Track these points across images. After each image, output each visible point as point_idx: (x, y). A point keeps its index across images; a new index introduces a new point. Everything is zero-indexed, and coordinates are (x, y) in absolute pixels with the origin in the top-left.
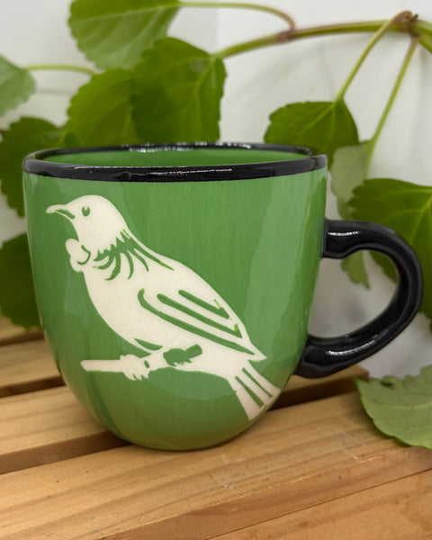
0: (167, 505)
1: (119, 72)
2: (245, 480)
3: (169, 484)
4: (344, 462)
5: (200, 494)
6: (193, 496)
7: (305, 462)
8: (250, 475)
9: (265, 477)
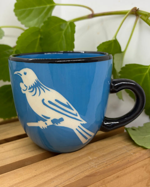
0: (77, 175)
1: (34, 28)
2: (100, 164)
3: (75, 168)
4: (129, 155)
5: (87, 170)
6: (85, 171)
7: (117, 156)
8: (100, 162)
9: (106, 162)
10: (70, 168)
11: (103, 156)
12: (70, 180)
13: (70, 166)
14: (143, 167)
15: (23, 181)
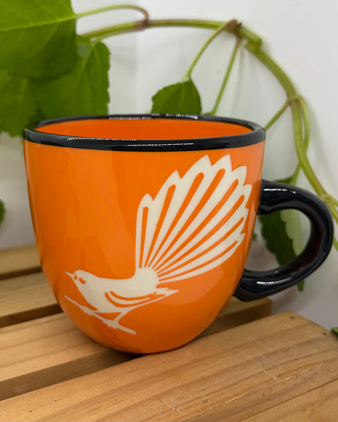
2: (189, 402)
3: (127, 409)
4: (266, 382)
7: (235, 384)
8: (193, 398)
9: (204, 399)
10: (115, 411)
11: (203, 380)
13: (116, 404)
14: (305, 410)
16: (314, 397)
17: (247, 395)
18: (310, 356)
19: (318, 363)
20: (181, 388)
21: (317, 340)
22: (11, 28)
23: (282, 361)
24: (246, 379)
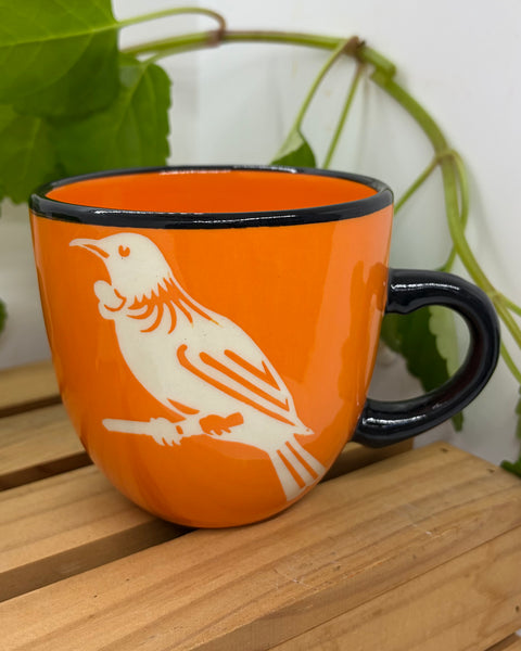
0: (235, 611)
2: (315, 571)
3: (230, 585)
4: (417, 539)
5: (269, 592)
6: (261, 597)
7: (375, 543)
8: (317, 565)
9: (336, 566)
10: (214, 588)
11: (331, 540)
12: (211, 630)
13: (214, 579)
15: (49, 637)
16: (480, 556)
17: (394, 558)
18: (473, 501)
19: (485, 510)
20: (302, 552)
21: (483, 479)
22: (21, 41)
23: (436, 510)
24: (390, 536)
